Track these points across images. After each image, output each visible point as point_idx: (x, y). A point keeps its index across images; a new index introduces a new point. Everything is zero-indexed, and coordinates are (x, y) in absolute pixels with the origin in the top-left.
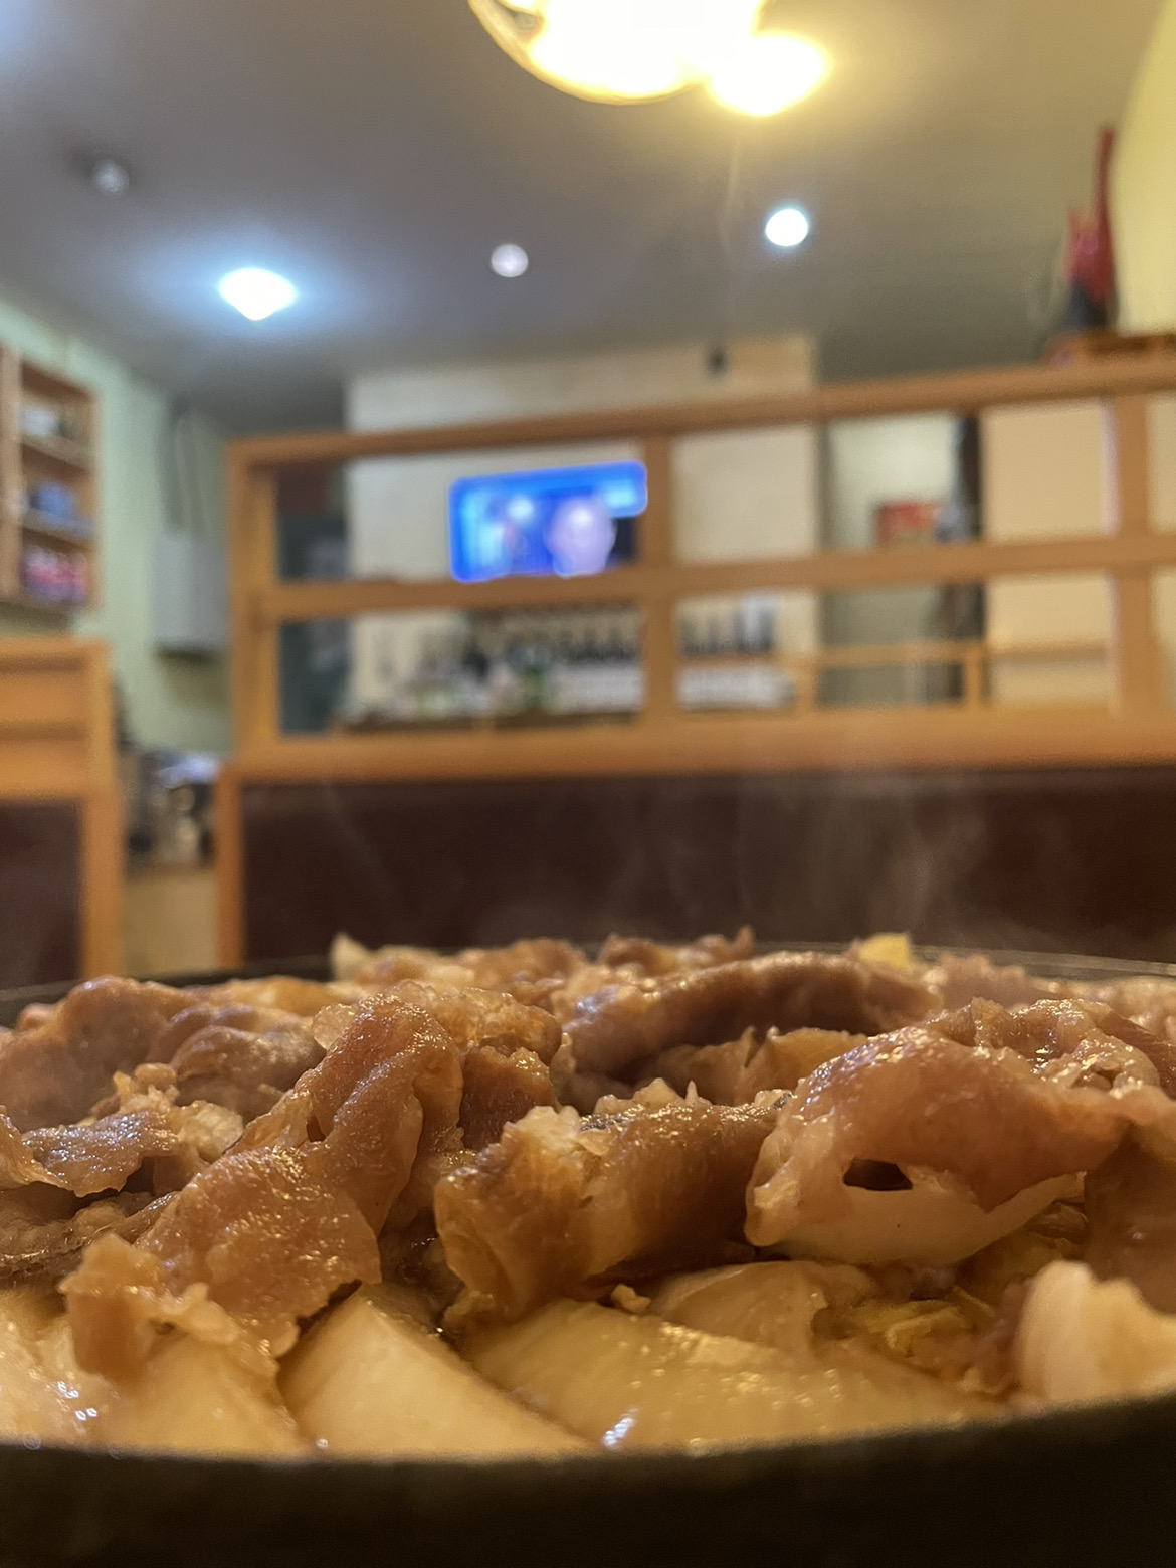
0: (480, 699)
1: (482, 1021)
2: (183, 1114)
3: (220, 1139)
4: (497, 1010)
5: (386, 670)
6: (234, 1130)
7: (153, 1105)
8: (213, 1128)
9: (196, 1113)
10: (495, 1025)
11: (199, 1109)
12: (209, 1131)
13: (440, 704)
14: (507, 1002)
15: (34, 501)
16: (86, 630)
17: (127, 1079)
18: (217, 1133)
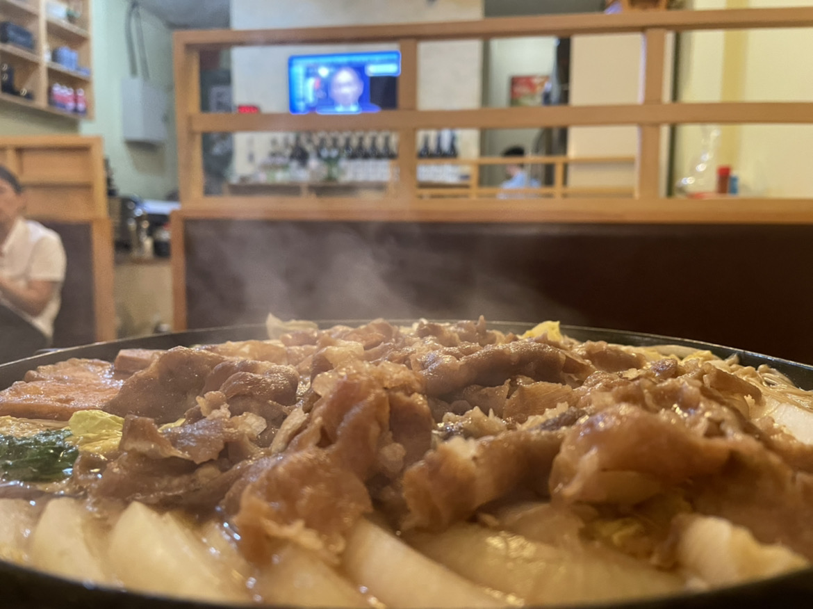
0: (302, 175)
1: (392, 378)
2: (240, 419)
3: (254, 430)
4: (398, 373)
5: (251, 158)
6: (262, 425)
7: (224, 415)
8: (252, 424)
9: (245, 419)
10: (397, 380)
11: (246, 416)
12: (250, 426)
13: (280, 177)
14: (404, 369)
15: (55, 57)
16: (87, 130)
17: (202, 399)
18: (253, 427)
